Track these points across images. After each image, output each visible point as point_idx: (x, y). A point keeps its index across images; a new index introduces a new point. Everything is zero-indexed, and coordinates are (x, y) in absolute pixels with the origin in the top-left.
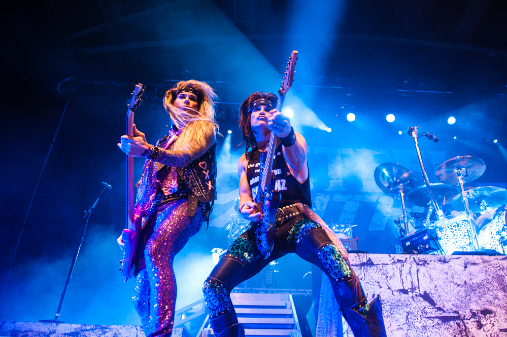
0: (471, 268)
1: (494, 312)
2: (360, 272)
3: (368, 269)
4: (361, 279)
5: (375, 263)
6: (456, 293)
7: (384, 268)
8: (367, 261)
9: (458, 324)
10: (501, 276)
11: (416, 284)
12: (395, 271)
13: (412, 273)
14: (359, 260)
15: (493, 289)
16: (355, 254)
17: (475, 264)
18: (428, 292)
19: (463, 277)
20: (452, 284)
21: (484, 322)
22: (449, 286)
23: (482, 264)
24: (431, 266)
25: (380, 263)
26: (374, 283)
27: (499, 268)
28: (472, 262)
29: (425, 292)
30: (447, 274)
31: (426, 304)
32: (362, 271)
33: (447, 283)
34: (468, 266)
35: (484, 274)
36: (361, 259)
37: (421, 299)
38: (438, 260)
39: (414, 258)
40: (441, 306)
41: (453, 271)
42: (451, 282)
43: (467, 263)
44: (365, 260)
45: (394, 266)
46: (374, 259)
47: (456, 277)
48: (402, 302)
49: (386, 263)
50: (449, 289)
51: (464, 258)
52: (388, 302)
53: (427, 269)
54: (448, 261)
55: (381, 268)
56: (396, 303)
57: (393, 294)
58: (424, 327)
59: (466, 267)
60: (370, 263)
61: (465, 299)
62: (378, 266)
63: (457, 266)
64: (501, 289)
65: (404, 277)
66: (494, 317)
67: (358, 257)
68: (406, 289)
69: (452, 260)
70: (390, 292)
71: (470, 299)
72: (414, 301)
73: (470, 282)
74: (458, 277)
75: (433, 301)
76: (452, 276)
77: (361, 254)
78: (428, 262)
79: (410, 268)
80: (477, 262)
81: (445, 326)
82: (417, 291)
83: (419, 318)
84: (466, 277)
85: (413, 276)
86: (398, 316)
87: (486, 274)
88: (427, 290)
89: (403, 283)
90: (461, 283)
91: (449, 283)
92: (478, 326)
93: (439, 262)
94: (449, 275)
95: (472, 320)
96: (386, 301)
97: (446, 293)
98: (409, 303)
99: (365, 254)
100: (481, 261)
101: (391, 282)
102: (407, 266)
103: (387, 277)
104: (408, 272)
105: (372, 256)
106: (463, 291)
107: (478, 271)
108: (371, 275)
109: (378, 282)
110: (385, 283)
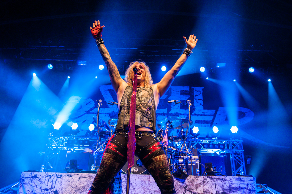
0: (82, 179)
3: (34, 179)
5: (38, 177)
6: (70, 191)
7: (41, 179)
8: (35, 176)
11: (53, 186)
12: (46, 180)
13: (54, 181)
14: (31, 175)
16: (30, 172)
18: (57, 190)
19: (76, 183)
20: (70, 187)
22: (68, 187)
24: (63, 178)
25: (40, 176)
26: (35, 186)
28: (84, 176)
29: (56, 190)
32: (31, 180)
33: (68, 186)
34: (81, 178)
35: (87, 182)
37: (53, 193)
38: (68, 176)
39: (57, 174)
41: (73, 180)
44: (34, 175)
45: (46, 178)
46: (38, 175)
47: (73, 183)
49: (43, 176)
50: (68, 189)
51: (80, 175)
53: (61, 179)
54: (72, 176)
55: (40, 179)
57: (41, 191)
59: (79, 179)
60: (36, 177)
63: (75, 178)
65: (49, 183)
68: (48, 188)
69: (74, 176)
73: (79, 186)
74: (74, 183)
77: (33, 172)
78: (63, 176)
80: (86, 177)
82: (53, 189)
84: (78, 184)
85: (53, 183)
87: (88, 182)
88: (57, 189)
89: (48, 186)
90: (74, 186)
91: (69, 186)
94: (70, 183)
97: (66, 191)
99: (35, 172)
100: (88, 176)
101: (42, 185)
102: (52, 178)
103: (41, 183)
104: (52, 181)
105: (37, 173)
106: (74, 190)
107: (85, 181)
108: (34, 182)
109: (37, 185)
110: (39, 186)
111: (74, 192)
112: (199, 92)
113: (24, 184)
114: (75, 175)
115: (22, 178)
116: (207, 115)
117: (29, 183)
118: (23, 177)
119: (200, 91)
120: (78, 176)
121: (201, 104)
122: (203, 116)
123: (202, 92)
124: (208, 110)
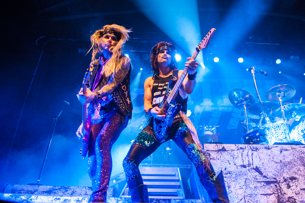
0: (284, 153)
1: (298, 179)
2: (217, 155)
3: (223, 153)
4: (218, 159)
5: (227, 150)
6: (275, 167)
7: (232, 152)
8: (222, 148)
9: (276, 186)
10: (302, 157)
11: (251, 162)
12: (239, 154)
13: (249, 155)
14: (217, 148)
15: (297, 165)
16: (215, 144)
17: (287, 150)
18: (258, 167)
19: (279, 158)
20: (273, 162)
21: (291, 184)
22: (271, 163)
23: (291, 150)
24: (260, 151)
25: (229, 149)
26: (226, 162)
27: (301, 152)
28: (285, 149)
29: (256, 167)
30: (270, 156)
31: (257, 174)
32: (219, 154)
33: (269, 162)
34: (283, 151)
35: (292, 156)
36: (218, 147)
37: (254, 171)
38: (265, 148)
39: (250, 147)
40: (266, 175)
41: (274, 154)
42: (272, 161)
43: (282, 149)
44: (221, 148)
45: (238, 151)
46: (226, 147)
47: (275, 157)
48: (242, 172)
49: (233, 149)
50: (271, 165)
51: (280, 146)
52: (234, 172)
53: (258, 153)
54: (271, 149)
55: (230, 152)
56: (239, 173)
57: (237, 168)
58: (255, 187)
59: (281, 152)
60: (224, 150)
61: (280, 171)
62: (228, 151)
63: (276, 151)
64: (302, 165)
65: (244, 158)
66: (297, 181)
67: (216, 146)
68: (245, 165)
69: (273, 148)
70: (235, 167)
71: (283, 171)
72: (250, 172)
73: (284, 161)
74: (276, 158)
75: (261, 172)
76: (273, 157)
77: (219, 144)
78: (259, 149)
79: (248, 152)
80: (288, 149)
81: (268, 187)
82: (252, 166)
83: (253, 182)
84: (281, 158)
85: (249, 157)
86: (240, 181)
87: (293, 156)
88: (257, 165)
89: (243, 161)
90: (278, 161)
92: (288, 187)
93: (265, 149)
94: (271, 157)
95: (284, 183)
96: (233, 172)
97: (269, 167)
98: (247, 173)
99: (221, 144)
100: (291, 148)
101: (236, 161)
102: (246, 151)
103: (234, 158)
104: (246, 155)
106: (279, 166)
107: (288, 154)
108: (224, 156)
109: (229, 161)
110: (232, 161)
111: (281, 169)
113: (212, 159)
115: (207, 152)
117: (218, 158)
118: (207, 150)
120: (278, 149)
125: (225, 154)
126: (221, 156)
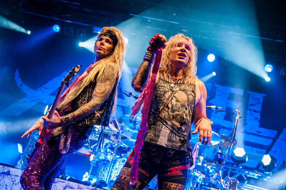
3: (5, 177)
5: (11, 174)
7: (15, 178)
8: (7, 172)
14: (2, 170)
16: (2, 166)
17: (72, 188)
23: (77, 189)
25: (14, 174)
26: (4, 186)
28: (71, 186)
32: (1, 177)
34: (67, 188)
36: (4, 170)
41: (56, 189)
43: (67, 186)
44: (6, 171)
46: (12, 171)
49: (18, 175)
51: (67, 183)
54: (56, 183)
55: (13, 177)
59: (65, 189)
60: (8, 173)
62: (12, 176)
63: (60, 187)
67: (3, 168)
69: (58, 182)
77: (6, 167)
80: (74, 187)
99: (8, 167)
100: (77, 187)
101: (14, 187)
103: (14, 183)
105: (11, 169)
108: (5, 180)
109: (7, 186)
110: (10, 187)
112: (257, 101)
114: (60, 181)
116: (263, 136)
119: (259, 100)
120: (64, 185)
121: (256, 118)
122: (256, 137)
123: (261, 101)
124: (266, 129)
125: (7, 178)
126: (2, 179)
